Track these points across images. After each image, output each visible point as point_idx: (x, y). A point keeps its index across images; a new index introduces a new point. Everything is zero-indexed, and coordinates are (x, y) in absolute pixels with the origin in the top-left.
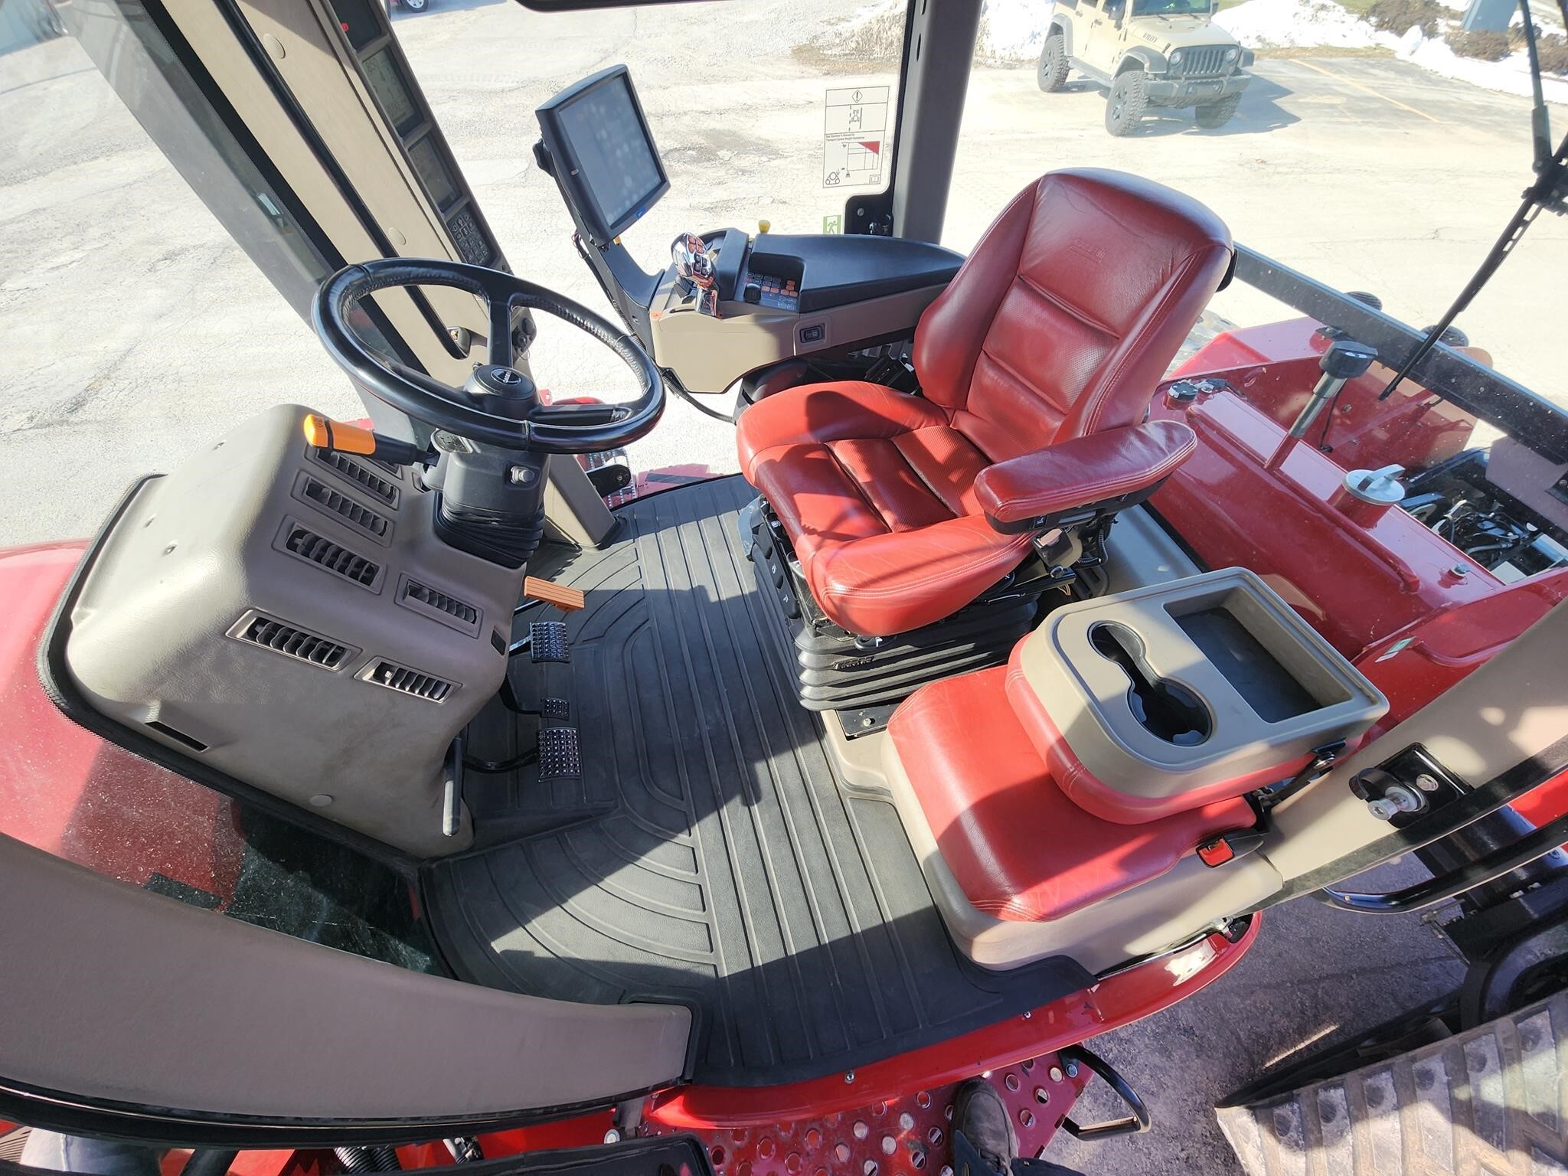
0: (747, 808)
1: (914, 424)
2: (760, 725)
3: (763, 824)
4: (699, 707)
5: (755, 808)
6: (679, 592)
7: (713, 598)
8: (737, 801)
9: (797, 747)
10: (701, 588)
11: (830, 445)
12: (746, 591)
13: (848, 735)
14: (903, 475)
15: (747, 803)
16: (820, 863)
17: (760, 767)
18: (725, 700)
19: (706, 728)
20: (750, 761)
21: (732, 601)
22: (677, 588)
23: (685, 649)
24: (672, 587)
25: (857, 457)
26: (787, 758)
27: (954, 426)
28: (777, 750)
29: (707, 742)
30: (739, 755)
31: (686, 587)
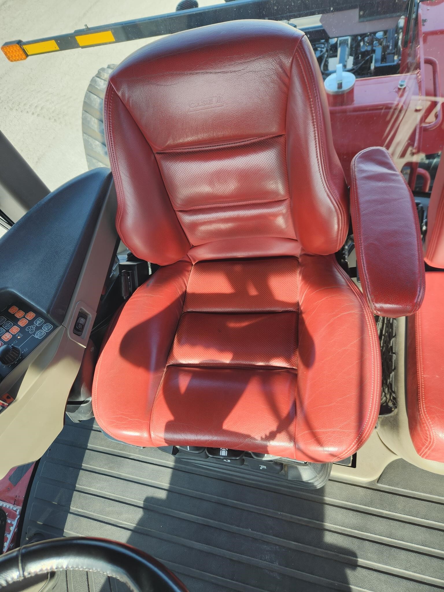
0: (359, 569)
1: (182, 288)
2: (291, 518)
3: (375, 562)
4: (255, 561)
5: (361, 561)
6: (141, 522)
7: (162, 495)
8: (349, 573)
9: (323, 499)
10: (148, 500)
11: (171, 362)
12: (171, 464)
13: (350, 465)
14: (233, 325)
15: (354, 566)
16: (422, 534)
17: (329, 538)
18: (258, 534)
19: (276, 565)
20: (320, 543)
21: (173, 481)
22: (136, 522)
23: (198, 546)
24: (132, 525)
25: (199, 349)
26: (330, 513)
27: (195, 261)
28: (320, 517)
29: (289, 571)
30: (310, 549)
31: (139, 514)
